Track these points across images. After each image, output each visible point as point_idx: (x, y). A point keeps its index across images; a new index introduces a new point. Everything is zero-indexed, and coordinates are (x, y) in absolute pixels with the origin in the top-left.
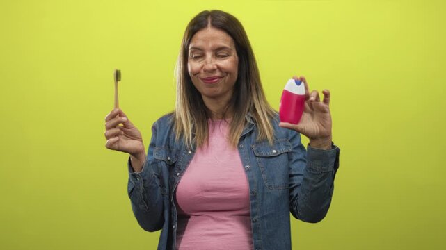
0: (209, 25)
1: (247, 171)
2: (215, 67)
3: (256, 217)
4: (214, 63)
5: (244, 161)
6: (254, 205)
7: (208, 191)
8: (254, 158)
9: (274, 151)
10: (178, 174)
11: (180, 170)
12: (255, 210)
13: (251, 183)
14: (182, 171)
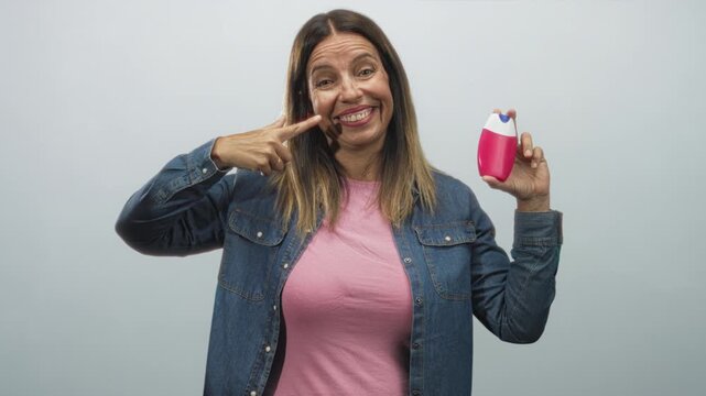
0: (333, 30)
1: (407, 267)
2: (360, 93)
3: (418, 341)
4: (356, 88)
5: (402, 252)
6: (417, 322)
7: (351, 296)
8: (418, 247)
9: (448, 239)
10: (286, 266)
11: (289, 258)
12: (418, 329)
13: (415, 286)
14: (293, 260)
